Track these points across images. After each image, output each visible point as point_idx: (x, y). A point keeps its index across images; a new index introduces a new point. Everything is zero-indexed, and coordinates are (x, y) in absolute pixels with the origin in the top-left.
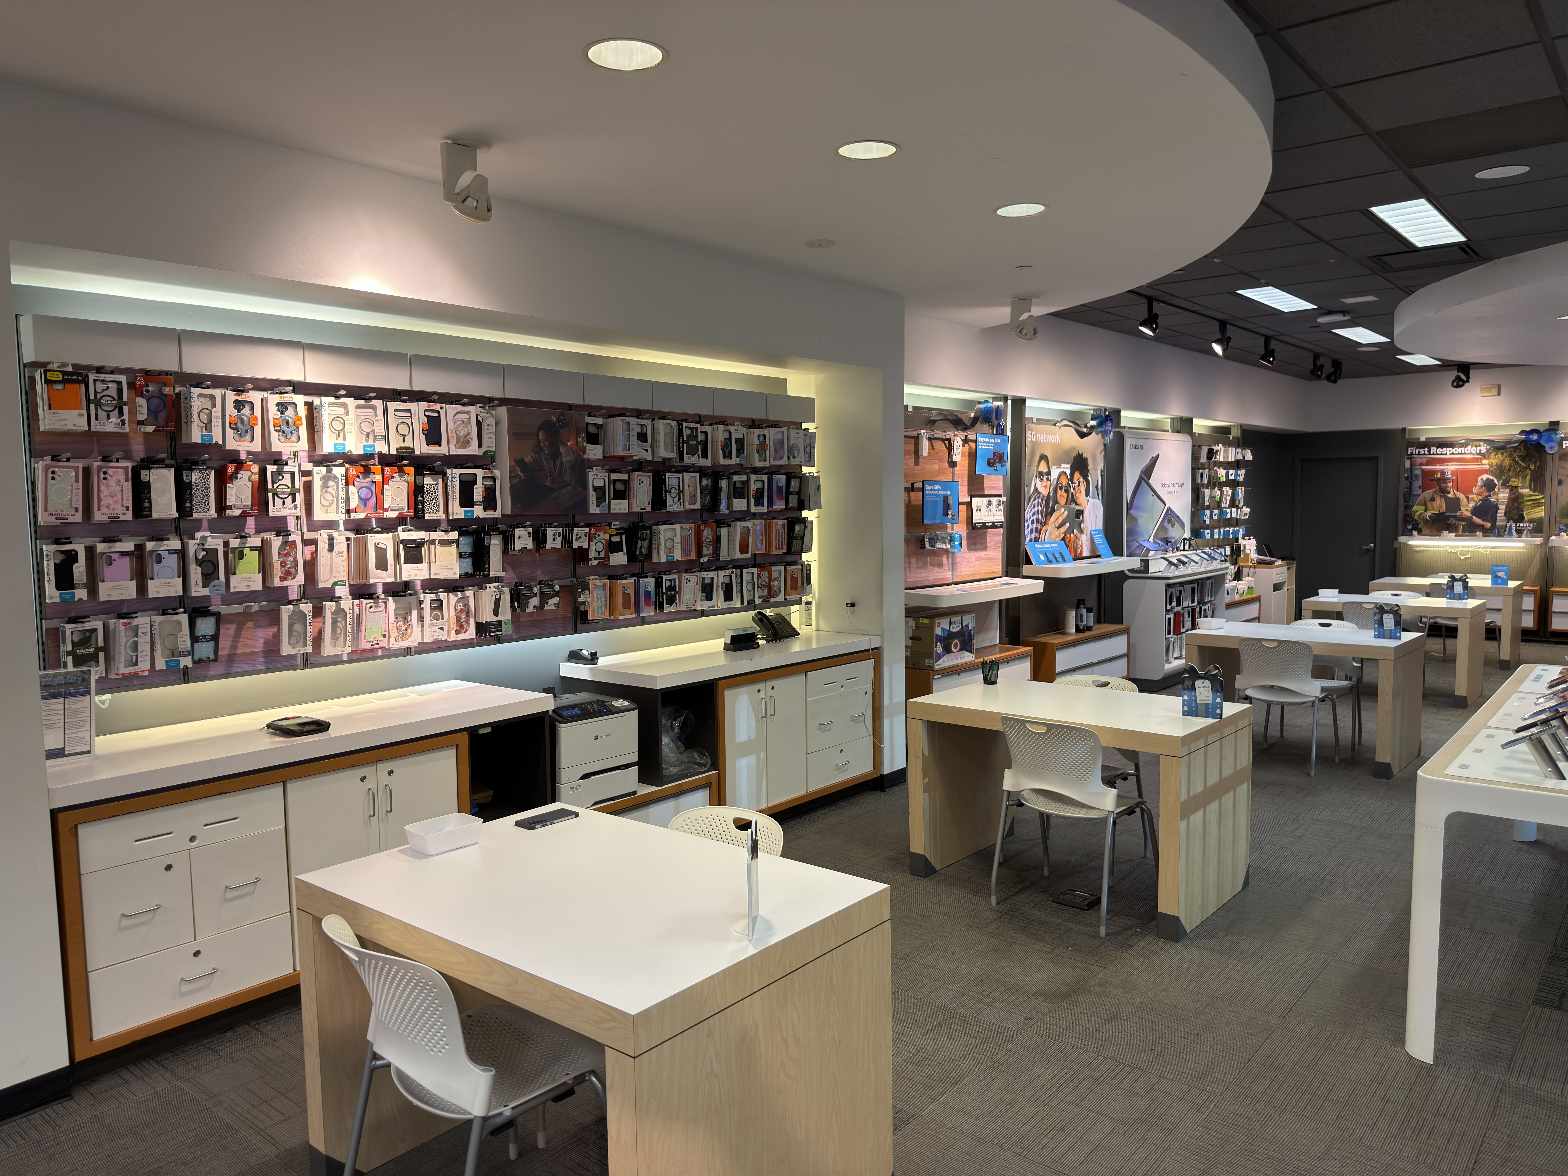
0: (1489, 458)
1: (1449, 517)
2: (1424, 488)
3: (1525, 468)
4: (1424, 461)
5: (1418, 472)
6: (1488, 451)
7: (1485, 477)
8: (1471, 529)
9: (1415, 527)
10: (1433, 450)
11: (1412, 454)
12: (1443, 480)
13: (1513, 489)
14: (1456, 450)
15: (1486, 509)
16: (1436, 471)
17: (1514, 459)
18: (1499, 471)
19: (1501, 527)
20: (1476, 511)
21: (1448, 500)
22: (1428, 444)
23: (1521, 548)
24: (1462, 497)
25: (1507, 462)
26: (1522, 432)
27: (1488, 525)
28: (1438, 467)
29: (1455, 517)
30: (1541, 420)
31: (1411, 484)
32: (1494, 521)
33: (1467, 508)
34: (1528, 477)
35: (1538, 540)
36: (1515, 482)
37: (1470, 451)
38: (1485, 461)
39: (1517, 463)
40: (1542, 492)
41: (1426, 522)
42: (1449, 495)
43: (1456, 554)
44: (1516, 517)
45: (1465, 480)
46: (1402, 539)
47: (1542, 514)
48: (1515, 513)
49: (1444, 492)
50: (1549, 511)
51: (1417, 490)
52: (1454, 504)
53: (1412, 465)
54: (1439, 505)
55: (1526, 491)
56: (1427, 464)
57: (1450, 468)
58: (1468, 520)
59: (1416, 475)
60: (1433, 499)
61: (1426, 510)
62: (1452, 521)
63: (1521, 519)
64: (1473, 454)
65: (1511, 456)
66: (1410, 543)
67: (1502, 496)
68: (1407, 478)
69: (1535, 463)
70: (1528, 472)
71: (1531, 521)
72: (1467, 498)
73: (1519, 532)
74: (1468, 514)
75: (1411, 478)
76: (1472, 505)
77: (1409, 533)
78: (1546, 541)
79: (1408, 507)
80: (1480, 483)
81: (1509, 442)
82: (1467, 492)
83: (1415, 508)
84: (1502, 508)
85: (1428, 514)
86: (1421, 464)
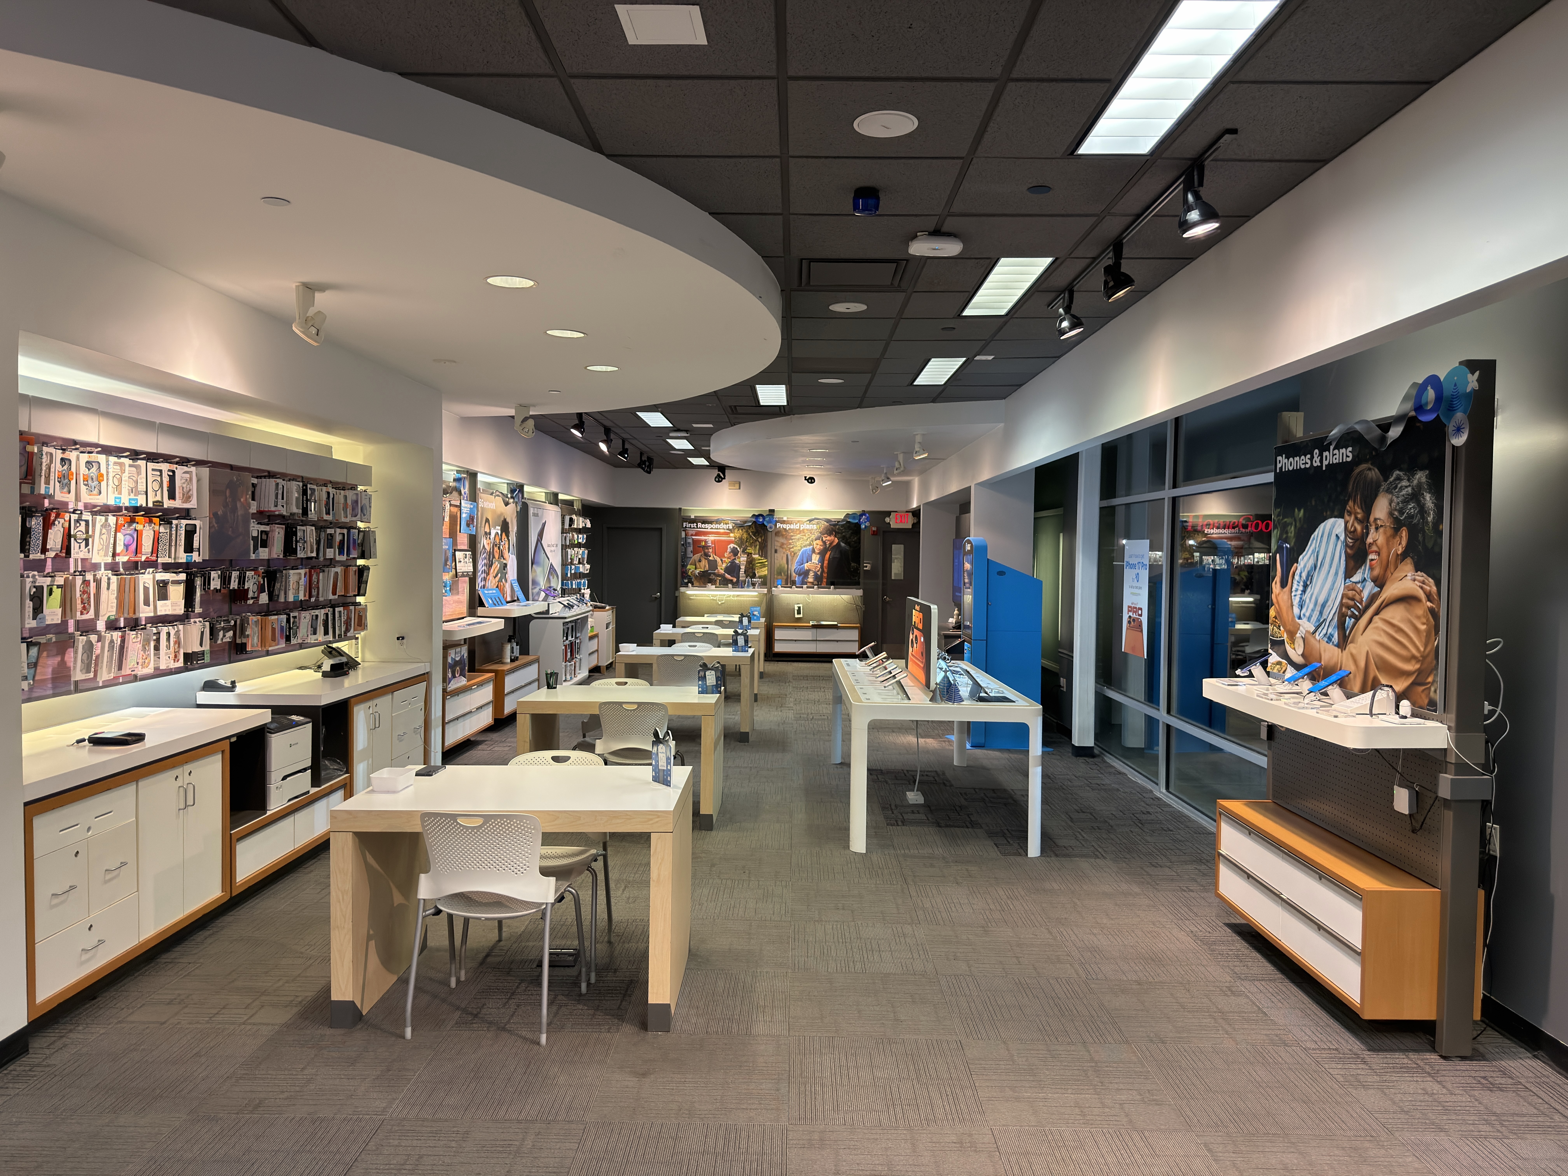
0: (734, 533)
1: (711, 573)
2: (694, 553)
3: (756, 541)
4: (694, 533)
5: (690, 541)
6: (733, 527)
7: (732, 545)
8: (725, 583)
9: (688, 580)
10: (700, 525)
11: (686, 527)
12: (706, 547)
13: (749, 554)
14: (714, 526)
15: (733, 569)
16: (702, 541)
17: (749, 534)
18: (741, 542)
19: (742, 581)
20: (727, 570)
21: (709, 561)
22: (695, 521)
23: (753, 596)
24: (718, 559)
25: (745, 536)
26: (754, 515)
27: (735, 580)
28: (703, 538)
29: (714, 574)
30: (764, 508)
31: (686, 549)
32: (738, 578)
33: (721, 568)
34: (758, 547)
35: (765, 591)
36: (750, 550)
37: (722, 527)
38: (732, 535)
39: (751, 536)
40: (766, 557)
41: (696, 577)
42: (710, 558)
43: (716, 600)
44: (751, 574)
45: (720, 547)
46: (682, 589)
47: (766, 573)
48: (751, 572)
49: (707, 555)
50: (770, 571)
51: (690, 554)
52: (713, 565)
53: (686, 535)
54: (704, 565)
55: (756, 556)
56: (695, 536)
57: (710, 538)
58: (722, 576)
59: (689, 543)
60: (700, 561)
61: (696, 568)
62: (712, 577)
63: (754, 576)
64: (724, 529)
65: (747, 532)
66: (688, 592)
67: (742, 559)
68: (683, 545)
69: (761, 537)
70: (758, 543)
71: (760, 577)
72: (722, 560)
73: (754, 585)
74: (722, 572)
75: (685, 545)
76: (724, 565)
77: (686, 585)
78: (770, 591)
79: (684, 566)
80: (729, 550)
81: (745, 522)
82: (721, 556)
83: (689, 567)
84: (743, 568)
85: (697, 571)
86: (692, 535)
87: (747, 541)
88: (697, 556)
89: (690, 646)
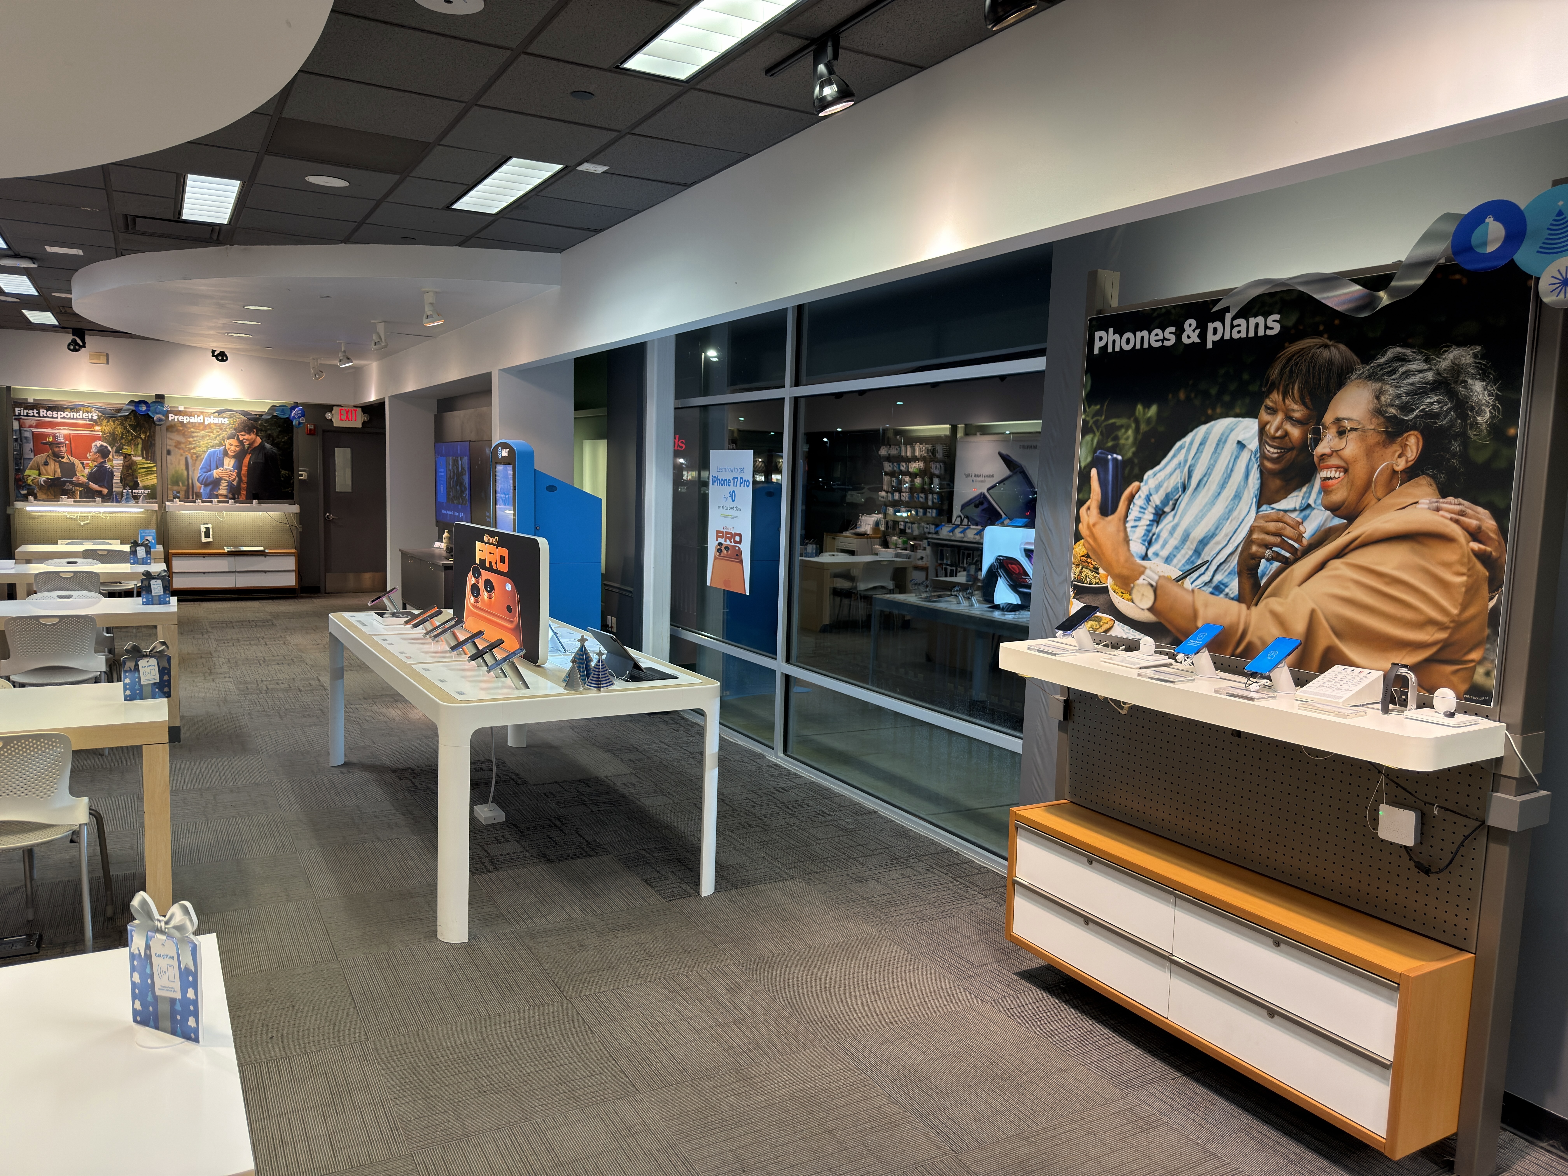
0: (101, 425)
1: (65, 482)
2: (36, 452)
3: (137, 437)
4: (34, 423)
5: (27, 434)
6: (99, 418)
7: (99, 443)
8: (89, 495)
9: (28, 491)
10: (43, 412)
11: (20, 415)
12: (55, 444)
13: (127, 456)
14: (67, 414)
15: (102, 476)
16: (49, 435)
17: (125, 428)
18: (113, 438)
19: (117, 493)
20: (92, 477)
21: (62, 465)
22: (35, 406)
23: (136, 514)
24: (77, 462)
25: (119, 430)
26: (132, 402)
27: (105, 491)
28: (50, 431)
29: (71, 483)
30: (148, 392)
31: (21, 446)
32: (110, 487)
33: (82, 474)
34: (140, 446)
35: (155, 506)
36: (127, 450)
37: (81, 416)
38: (97, 428)
39: (128, 431)
40: (153, 460)
41: (41, 487)
42: (64, 460)
43: (75, 520)
44: (131, 484)
45: (79, 445)
46: (19, 504)
47: (155, 481)
48: (130, 479)
49: (57, 456)
50: (161, 479)
51: (28, 454)
52: (70, 470)
53: (20, 426)
54: (53, 470)
55: (139, 459)
56: (36, 427)
57: (63, 432)
58: (85, 486)
59: (26, 438)
60: (46, 464)
61: (40, 474)
62: (68, 486)
63: (136, 486)
64: (85, 420)
65: (122, 424)
66: (28, 509)
67: (116, 463)
68: (16, 440)
69: (145, 432)
70: (140, 441)
71: (145, 488)
72: (83, 464)
73: (136, 498)
74: (85, 480)
75: (20, 440)
76: (87, 471)
77: (25, 498)
78: (162, 506)
79: (19, 471)
80: (94, 449)
81: (119, 411)
82: (82, 458)
83: (27, 472)
84: (117, 475)
85: (42, 479)
86: (31, 426)
87: (122, 438)
88: (41, 458)
89: (60, 597)
